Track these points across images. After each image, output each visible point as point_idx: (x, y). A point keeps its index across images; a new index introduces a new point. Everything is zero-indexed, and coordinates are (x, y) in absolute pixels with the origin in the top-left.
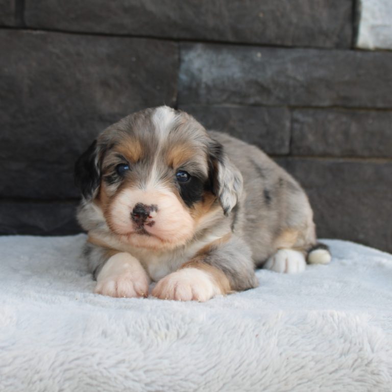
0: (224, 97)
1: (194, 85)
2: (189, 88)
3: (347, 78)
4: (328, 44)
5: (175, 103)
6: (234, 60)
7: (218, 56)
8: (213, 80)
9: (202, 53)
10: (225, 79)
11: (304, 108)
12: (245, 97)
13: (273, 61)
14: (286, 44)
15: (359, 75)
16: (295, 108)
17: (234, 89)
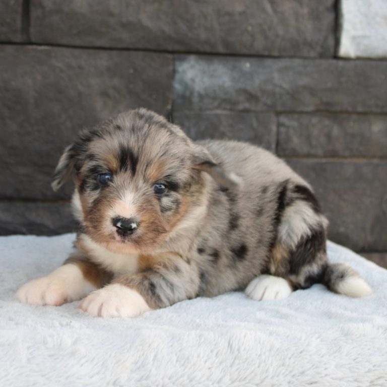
0: (216, 104)
1: (188, 94)
2: (183, 97)
4: (312, 54)
5: (170, 110)
6: (224, 70)
7: (209, 67)
8: (205, 89)
9: (195, 64)
10: (217, 88)
11: (290, 112)
12: (234, 104)
13: (260, 70)
14: (273, 54)
15: (341, 83)
16: (281, 113)
17: (225, 97)
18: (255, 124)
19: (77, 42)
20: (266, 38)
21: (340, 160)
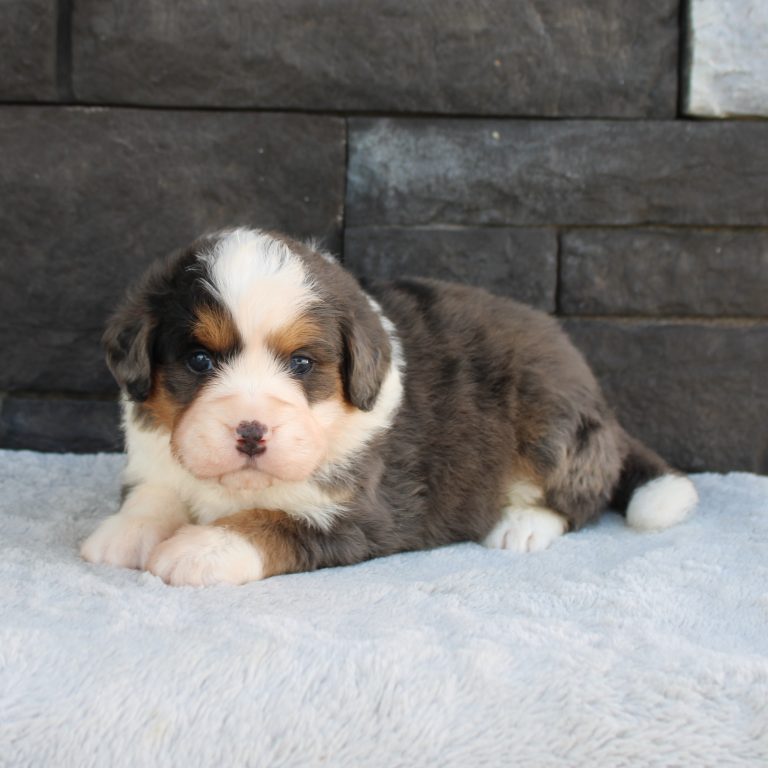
0: (432, 213)
1: (375, 192)
2: (367, 198)
3: (665, 172)
4: (630, 111)
5: (340, 225)
6: (448, 146)
7: (418, 139)
8: (409, 183)
9: (389, 135)
10: (432, 181)
11: (589, 227)
12: (469, 211)
13: (521, 145)
14: (547, 113)
15: (689, 167)
16: (570, 228)
17: (450, 198)
18: (510, 250)
19: (162, 98)
20: (532, 81)
21: (698, 322)
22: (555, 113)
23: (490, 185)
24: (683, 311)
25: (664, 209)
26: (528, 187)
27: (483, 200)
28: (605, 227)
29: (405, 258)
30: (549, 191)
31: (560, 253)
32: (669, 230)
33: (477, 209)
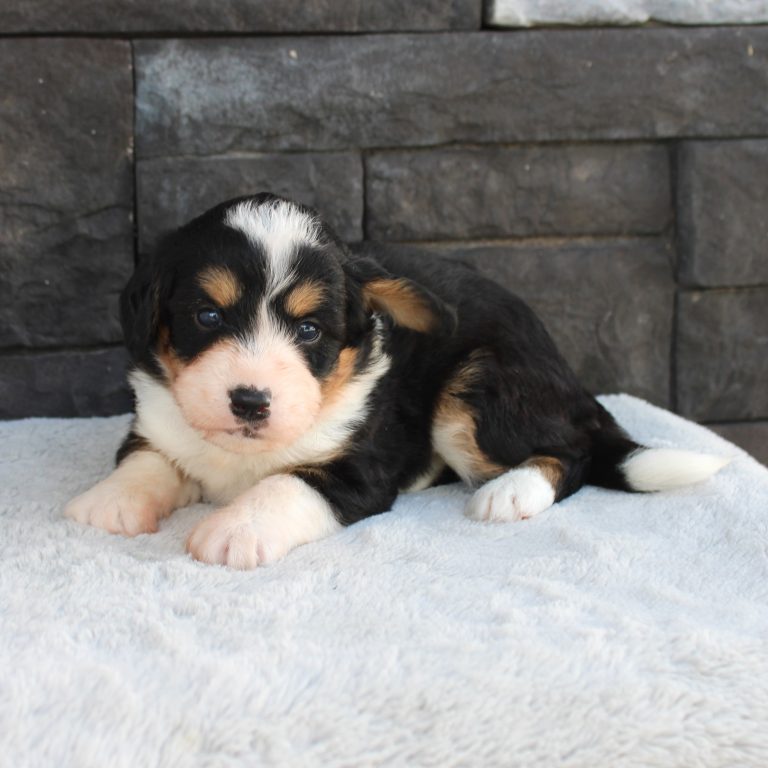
0: (229, 140)
1: (167, 121)
2: (158, 128)
3: (472, 88)
4: (433, 24)
5: (131, 159)
6: (243, 67)
7: (210, 62)
8: (204, 110)
9: (179, 58)
10: (228, 106)
11: (393, 149)
12: (269, 137)
13: (320, 64)
14: (347, 29)
15: (496, 82)
16: (373, 151)
17: (247, 124)
18: (314, 178)
21: (507, 243)
22: (355, 28)
23: (290, 109)
24: (493, 232)
25: (471, 127)
26: (329, 109)
27: (283, 125)
28: (409, 149)
29: (203, 191)
30: (353, 113)
31: (366, 179)
32: (475, 148)
33: (277, 135)
